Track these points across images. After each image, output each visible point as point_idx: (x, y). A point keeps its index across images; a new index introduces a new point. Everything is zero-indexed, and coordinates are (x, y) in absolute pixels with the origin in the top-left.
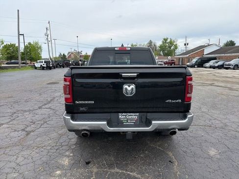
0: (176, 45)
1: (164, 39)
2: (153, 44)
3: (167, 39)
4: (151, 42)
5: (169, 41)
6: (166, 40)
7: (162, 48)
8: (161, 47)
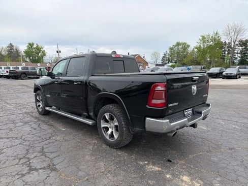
0: (44, 51)
1: (30, 44)
2: (15, 48)
3: (33, 44)
4: (11, 46)
5: (35, 46)
6: (31, 45)
7: (28, 54)
8: (26, 52)
